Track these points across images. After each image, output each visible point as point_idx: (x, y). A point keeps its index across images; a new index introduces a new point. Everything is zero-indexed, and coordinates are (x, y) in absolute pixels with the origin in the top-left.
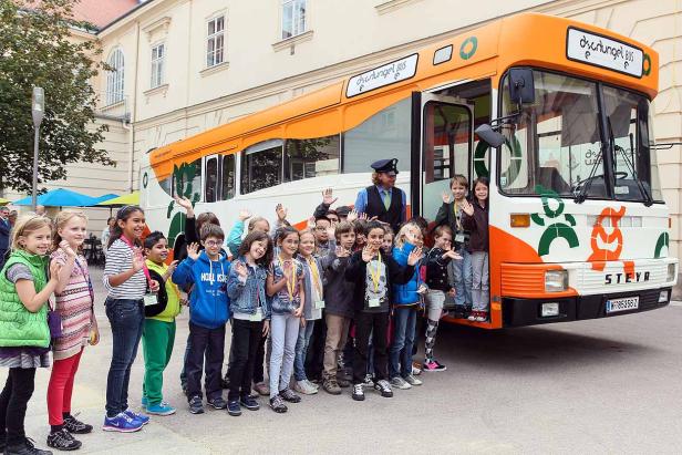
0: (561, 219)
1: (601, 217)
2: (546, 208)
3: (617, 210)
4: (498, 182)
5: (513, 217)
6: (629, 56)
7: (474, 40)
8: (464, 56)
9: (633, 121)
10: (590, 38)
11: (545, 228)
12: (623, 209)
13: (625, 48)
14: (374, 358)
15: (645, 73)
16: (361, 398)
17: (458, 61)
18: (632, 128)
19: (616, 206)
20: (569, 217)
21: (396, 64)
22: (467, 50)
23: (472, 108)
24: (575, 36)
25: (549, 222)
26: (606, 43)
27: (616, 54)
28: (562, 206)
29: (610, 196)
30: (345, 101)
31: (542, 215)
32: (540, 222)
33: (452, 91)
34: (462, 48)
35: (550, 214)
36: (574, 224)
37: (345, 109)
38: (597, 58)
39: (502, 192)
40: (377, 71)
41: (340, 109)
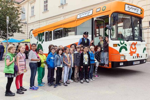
0: (124, 45)
1: (132, 44)
3: (135, 43)
4: (111, 37)
5: (114, 44)
6: (138, 10)
7: (105, 7)
8: (103, 10)
9: (138, 24)
10: (130, 6)
11: (120, 47)
12: (137, 43)
13: (137, 8)
14: (85, 74)
15: (141, 13)
16: (82, 83)
17: (102, 11)
19: (135, 42)
20: (125, 44)
21: (88, 12)
22: (104, 9)
23: (104, 21)
24: (127, 6)
25: (121, 45)
26: (133, 7)
27: (135, 9)
28: (124, 42)
29: (134, 40)
30: (77, 20)
31: (120, 44)
32: (119, 46)
33: (100, 18)
34: (103, 8)
36: (126, 46)
37: (77, 21)
38: (131, 10)
39: (111, 39)
40: (84, 13)
41: (76, 21)
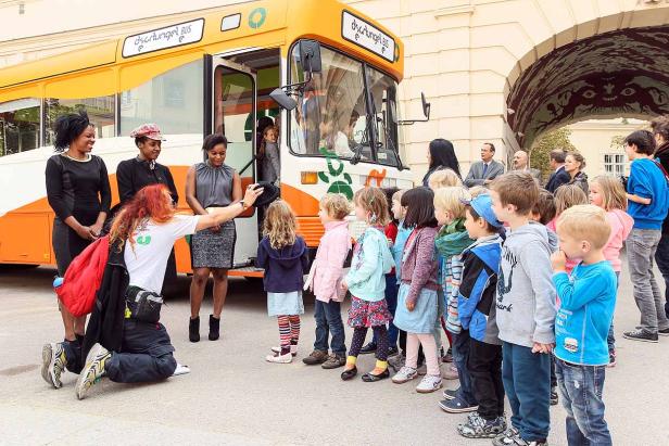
0: (341, 178)
1: (369, 177)
2: (330, 167)
3: (381, 172)
4: (289, 143)
5: (304, 174)
6: (385, 43)
7: (263, 11)
8: (253, 25)
9: (384, 100)
10: (358, 22)
11: (329, 185)
12: (384, 171)
13: (383, 36)
15: (396, 59)
17: (246, 30)
18: (384, 106)
19: (379, 168)
20: (347, 176)
21: (180, 27)
23: (254, 76)
24: (348, 19)
25: (333, 179)
26: (370, 29)
27: (377, 39)
28: (342, 166)
29: (375, 160)
30: (120, 60)
31: (327, 174)
32: (326, 179)
35: (334, 173)
36: (350, 182)
37: (120, 70)
38: (364, 40)
39: (292, 152)
40: (157, 33)
41: (115, 69)
